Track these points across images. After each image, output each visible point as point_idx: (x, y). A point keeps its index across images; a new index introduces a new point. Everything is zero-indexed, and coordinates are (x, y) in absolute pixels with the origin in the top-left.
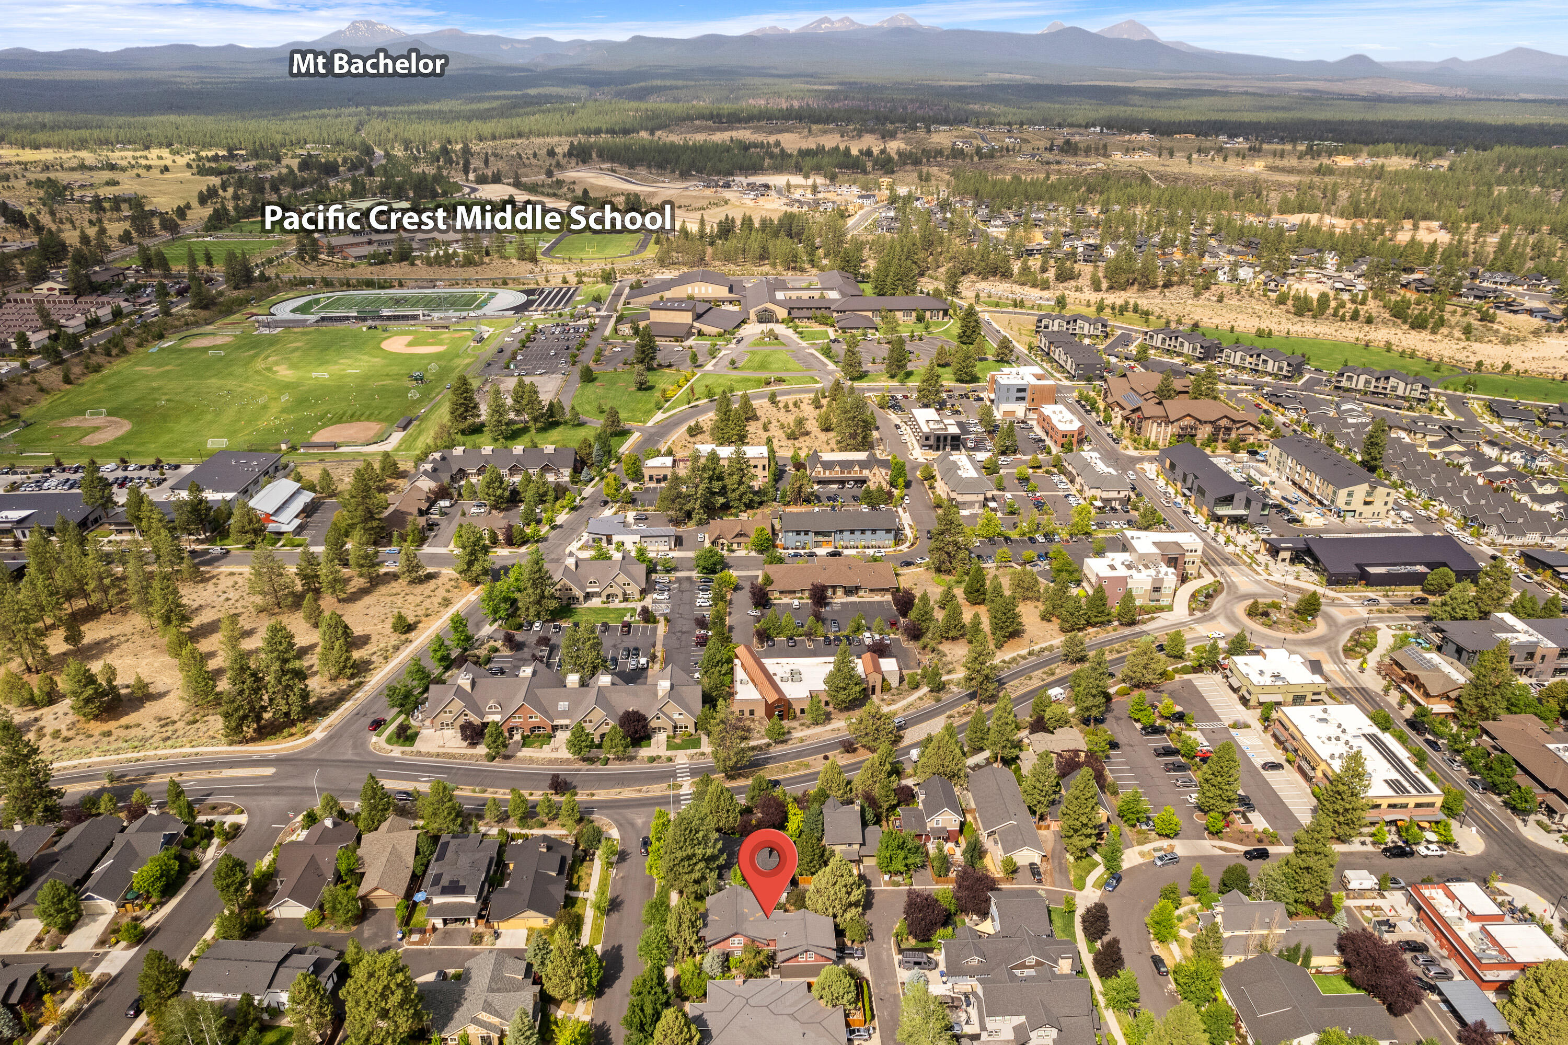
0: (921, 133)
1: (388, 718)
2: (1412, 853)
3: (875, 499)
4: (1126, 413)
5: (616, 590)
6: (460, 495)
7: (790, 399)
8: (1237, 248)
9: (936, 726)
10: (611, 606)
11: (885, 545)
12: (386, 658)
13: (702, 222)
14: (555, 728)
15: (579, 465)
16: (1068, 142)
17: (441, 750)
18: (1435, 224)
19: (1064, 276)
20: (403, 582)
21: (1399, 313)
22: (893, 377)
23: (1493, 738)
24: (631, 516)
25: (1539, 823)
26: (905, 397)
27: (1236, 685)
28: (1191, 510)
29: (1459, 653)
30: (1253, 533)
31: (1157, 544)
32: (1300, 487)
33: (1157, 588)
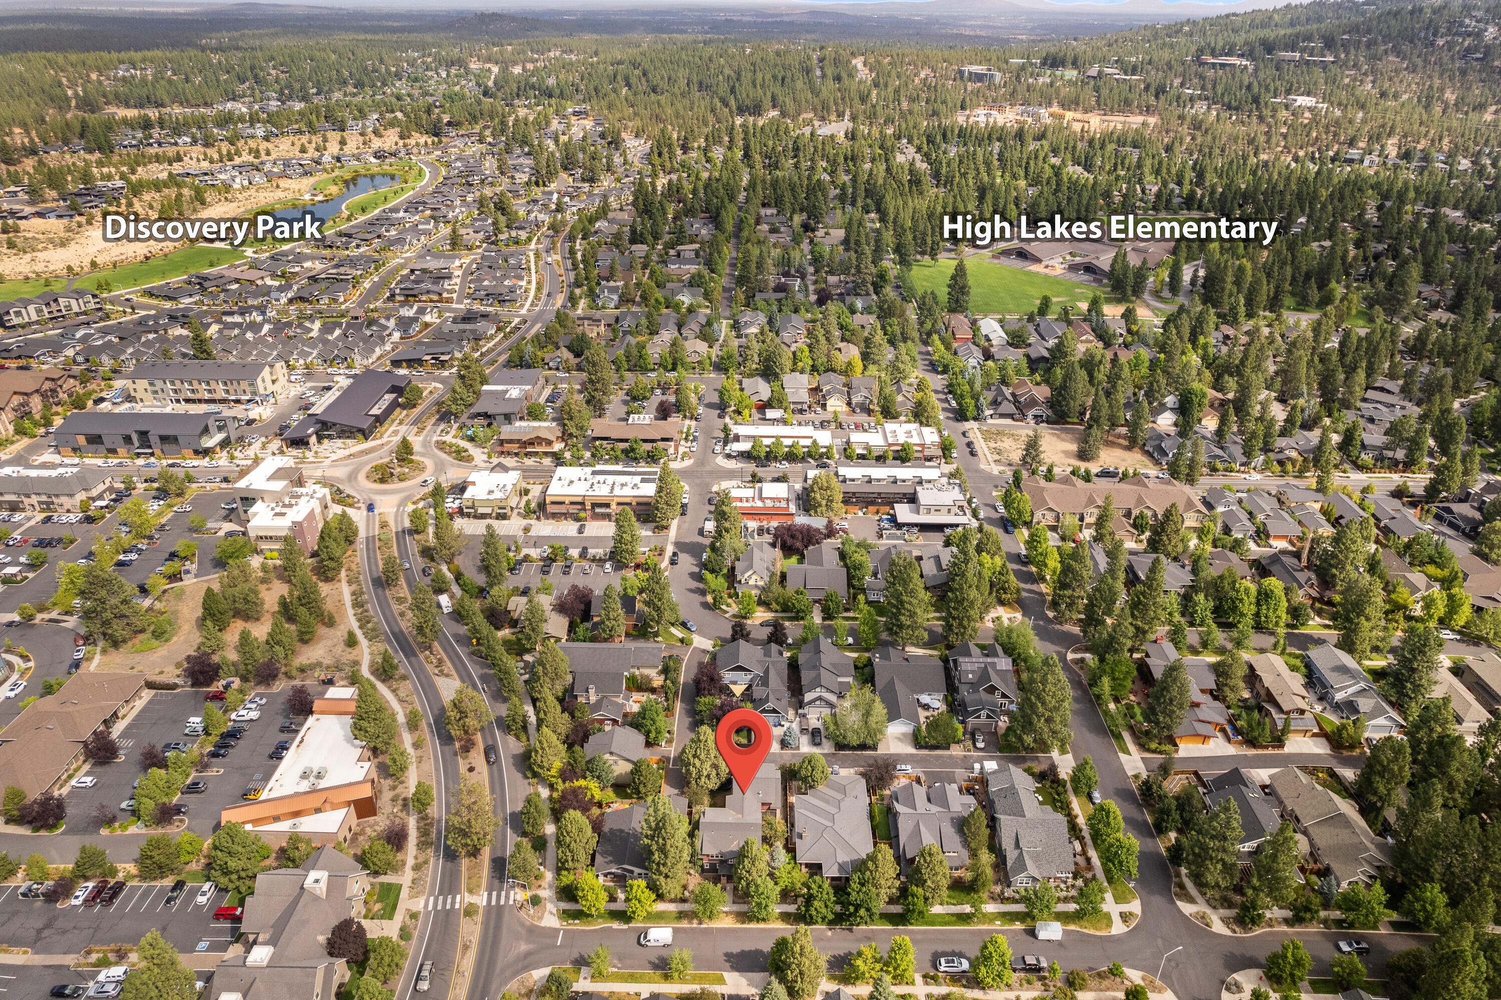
27: (488, 510)
28: (170, 462)
29: (508, 418)
30: (250, 444)
31: (273, 477)
32: (200, 401)
33: (326, 507)
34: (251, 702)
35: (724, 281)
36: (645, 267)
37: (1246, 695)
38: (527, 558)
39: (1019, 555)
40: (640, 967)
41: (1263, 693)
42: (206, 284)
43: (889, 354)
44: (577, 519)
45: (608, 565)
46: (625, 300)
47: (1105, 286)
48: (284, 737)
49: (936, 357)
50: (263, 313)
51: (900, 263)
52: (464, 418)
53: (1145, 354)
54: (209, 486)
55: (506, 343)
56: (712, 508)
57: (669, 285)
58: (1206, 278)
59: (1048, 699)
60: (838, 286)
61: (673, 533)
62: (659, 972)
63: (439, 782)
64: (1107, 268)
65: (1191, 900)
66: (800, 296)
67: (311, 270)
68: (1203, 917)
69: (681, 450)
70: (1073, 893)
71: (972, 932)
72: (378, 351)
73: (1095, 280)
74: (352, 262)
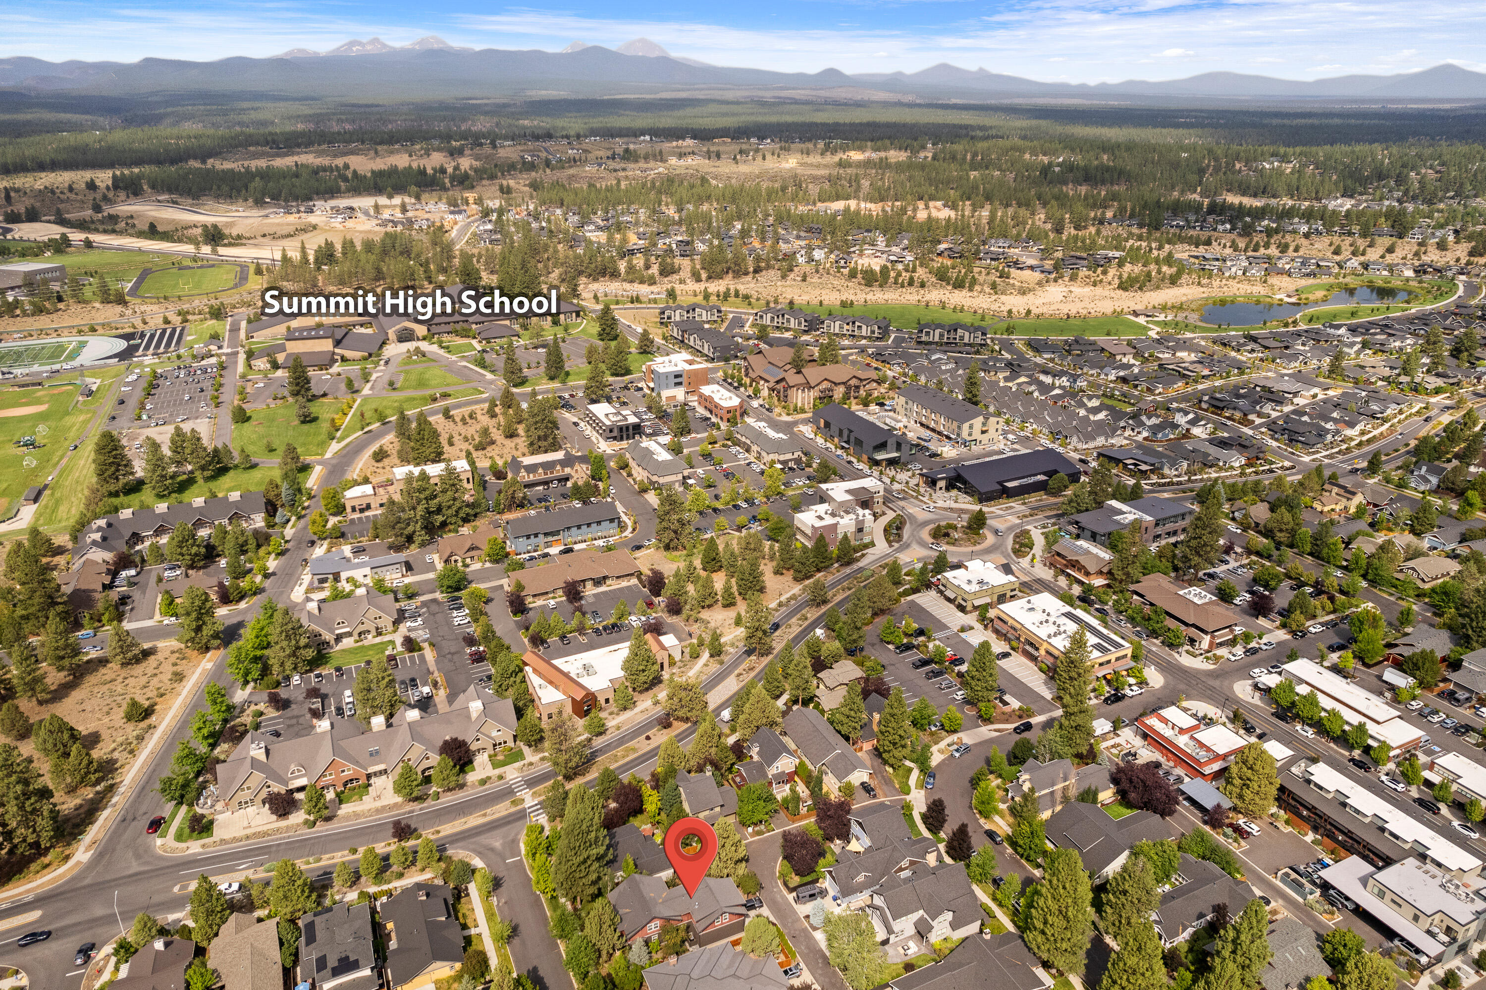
0: (487, 150)
1: (166, 814)
2: (1124, 696)
3: (583, 494)
4: (771, 384)
5: (370, 626)
6: (143, 561)
7: (466, 411)
8: (803, 234)
9: (730, 686)
10: (366, 643)
11: (608, 535)
12: (131, 752)
13: (303, 249)
14: (369, 776)
15: (271, 508)
16: (627, 151)
17: (249, 832)
18: (939, 204)
19: (667, 271)
20: (114, 666)
21: (942, 276)
22: (552, 378)
23: (1142, 596)
24: (347, 550)
25: (1187, 652)
26: (572, 396)
27: (953, 595)
28: (851, 459)
30: (908, 470)
32: (926, 427)
33: (861, 529)
44: (1011, 646)
52: (1064, 520)
63: (626, 730)
69: (1220, 652)
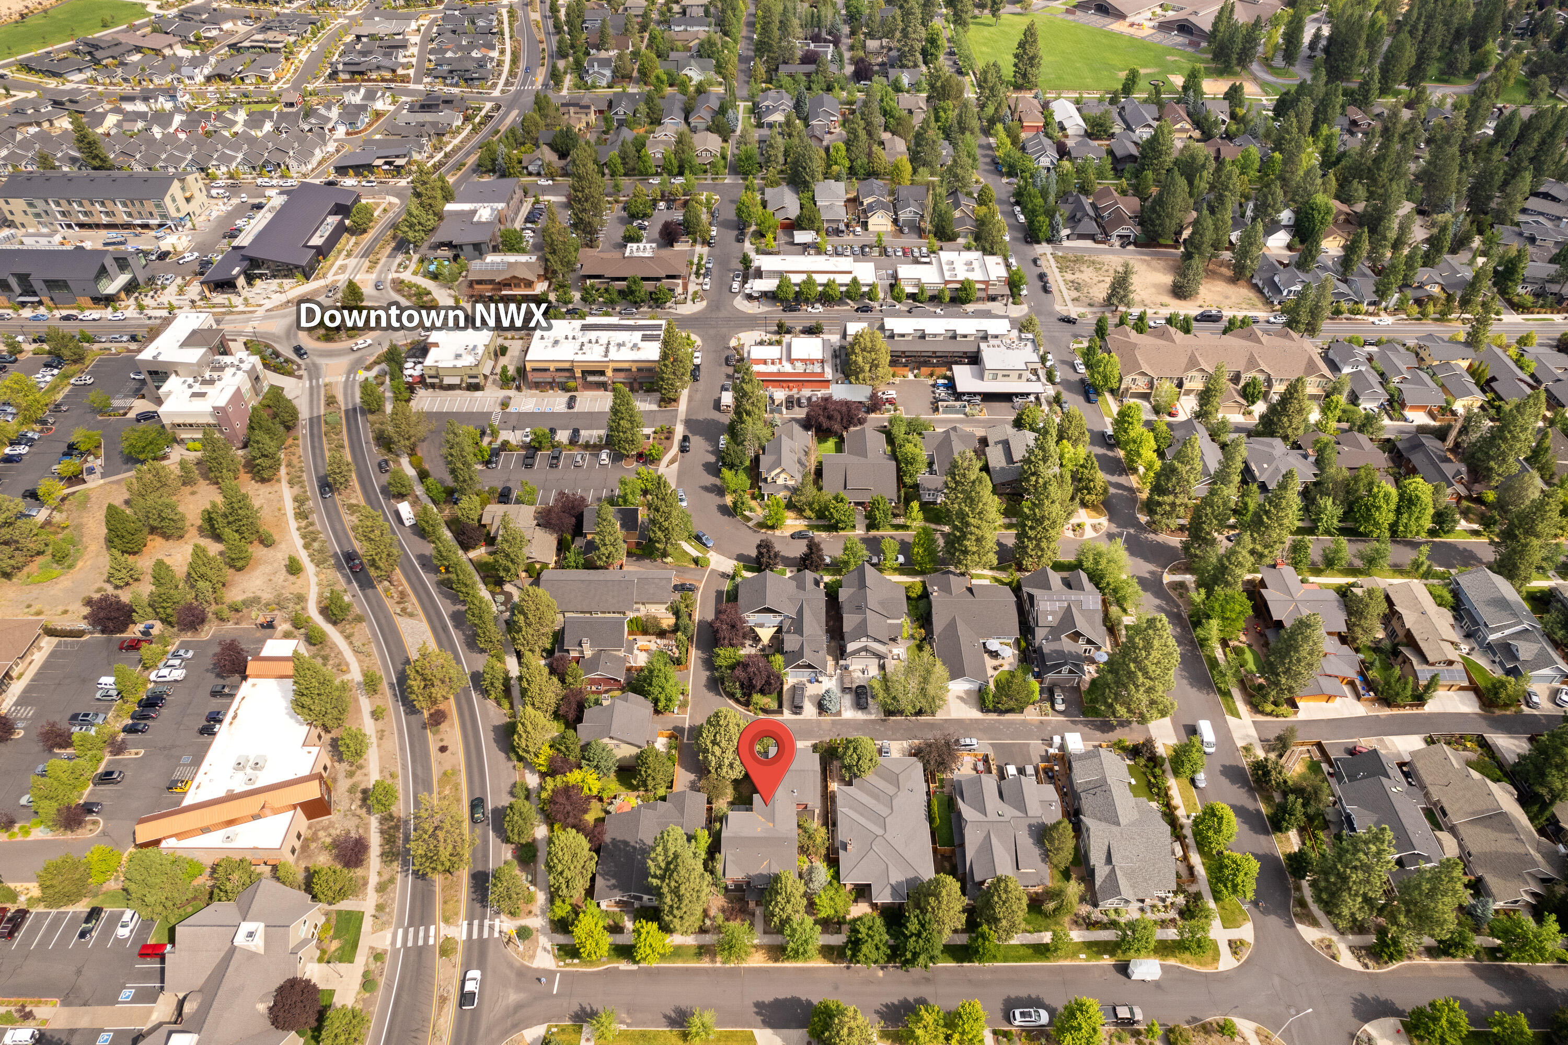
9: (415, 627)
27: (457, 381)
28: (65, 313)
29: (479, 249)
30: (164, 288)
31: (189, 342)
32: (98, 226)
33: (257, 378)
34: (175, 655)
35: (741, 48)
36: (643, 28)
37: (1380, 635)
38: (505, 445)
39: (1103, 434)
40: (654, 1023)
41: (1401, 633)
42: (99, 54)
43: (945, 151)
44: (565, 389)
45: (604, 455)
46: (620, 76)
47: (1204, 51)
48: (215, 704)
49: (1000, 153)
50: (173, 97)
51: (955, 22)
52: (424, 249)
53: (1255, 151)
54: (114, 348)
55: (477, 138)
56: (730, 370)
57: (673, 55)
58: (1330, 39)
59: (1151, 668)
60: (878, 53)
61: (683, 406)
62: (676, 1030)
63: (404, 767)
64: (1207, 27)
65: (1314, 923)
66: (833, 68)
67: (232, 33)
68: (1329, 947)
69: (692, 288)
70: (1173, 914)
71: (1051, 970)
72: (318, 154)
73: (1191, 44)
74: (283, 24)
